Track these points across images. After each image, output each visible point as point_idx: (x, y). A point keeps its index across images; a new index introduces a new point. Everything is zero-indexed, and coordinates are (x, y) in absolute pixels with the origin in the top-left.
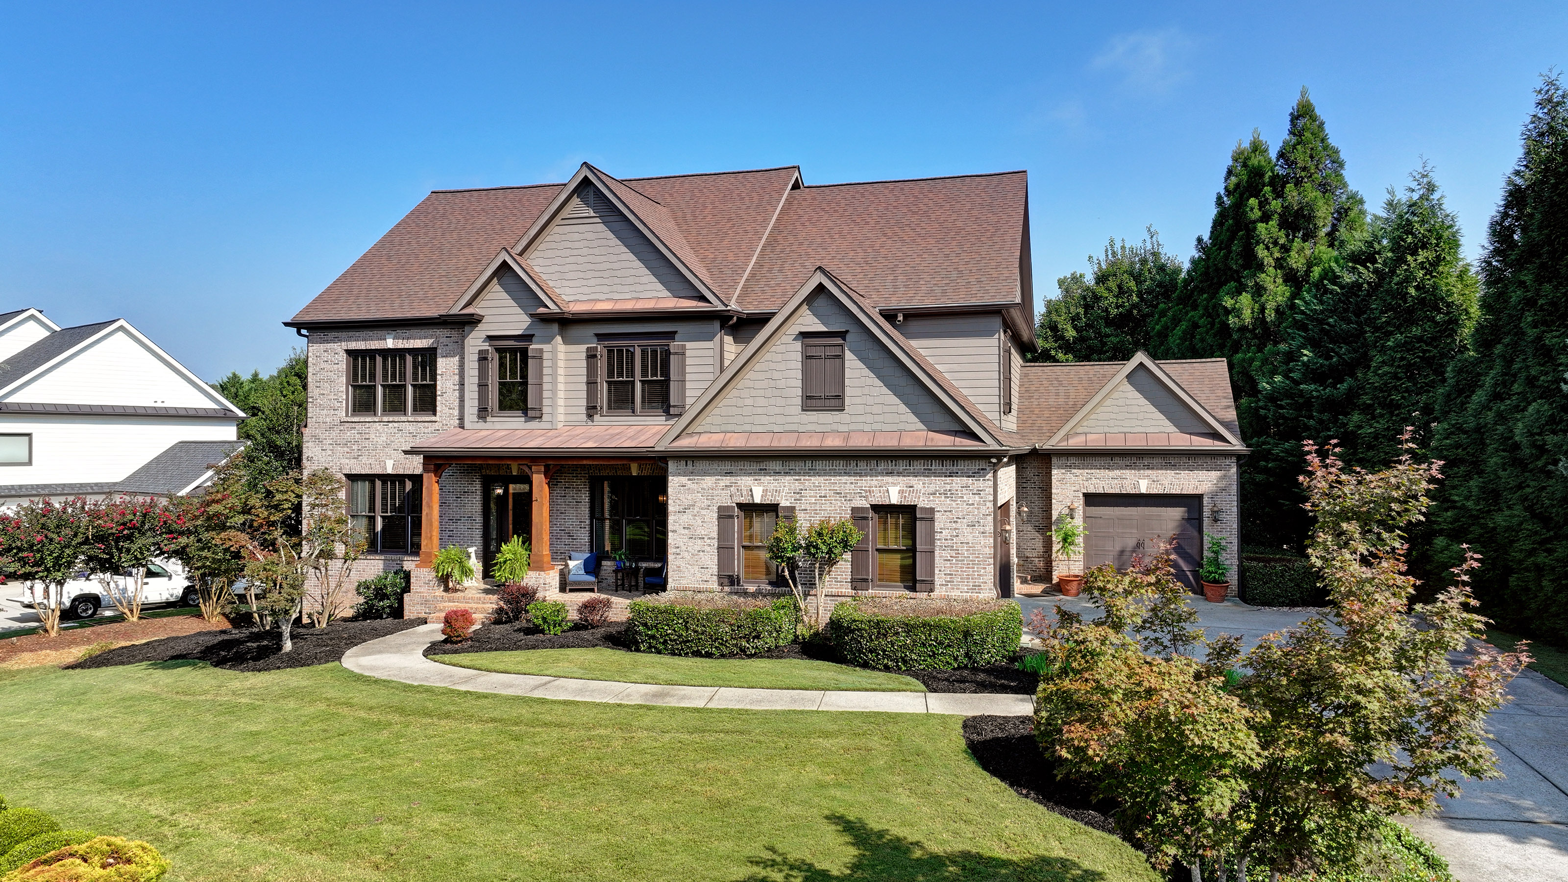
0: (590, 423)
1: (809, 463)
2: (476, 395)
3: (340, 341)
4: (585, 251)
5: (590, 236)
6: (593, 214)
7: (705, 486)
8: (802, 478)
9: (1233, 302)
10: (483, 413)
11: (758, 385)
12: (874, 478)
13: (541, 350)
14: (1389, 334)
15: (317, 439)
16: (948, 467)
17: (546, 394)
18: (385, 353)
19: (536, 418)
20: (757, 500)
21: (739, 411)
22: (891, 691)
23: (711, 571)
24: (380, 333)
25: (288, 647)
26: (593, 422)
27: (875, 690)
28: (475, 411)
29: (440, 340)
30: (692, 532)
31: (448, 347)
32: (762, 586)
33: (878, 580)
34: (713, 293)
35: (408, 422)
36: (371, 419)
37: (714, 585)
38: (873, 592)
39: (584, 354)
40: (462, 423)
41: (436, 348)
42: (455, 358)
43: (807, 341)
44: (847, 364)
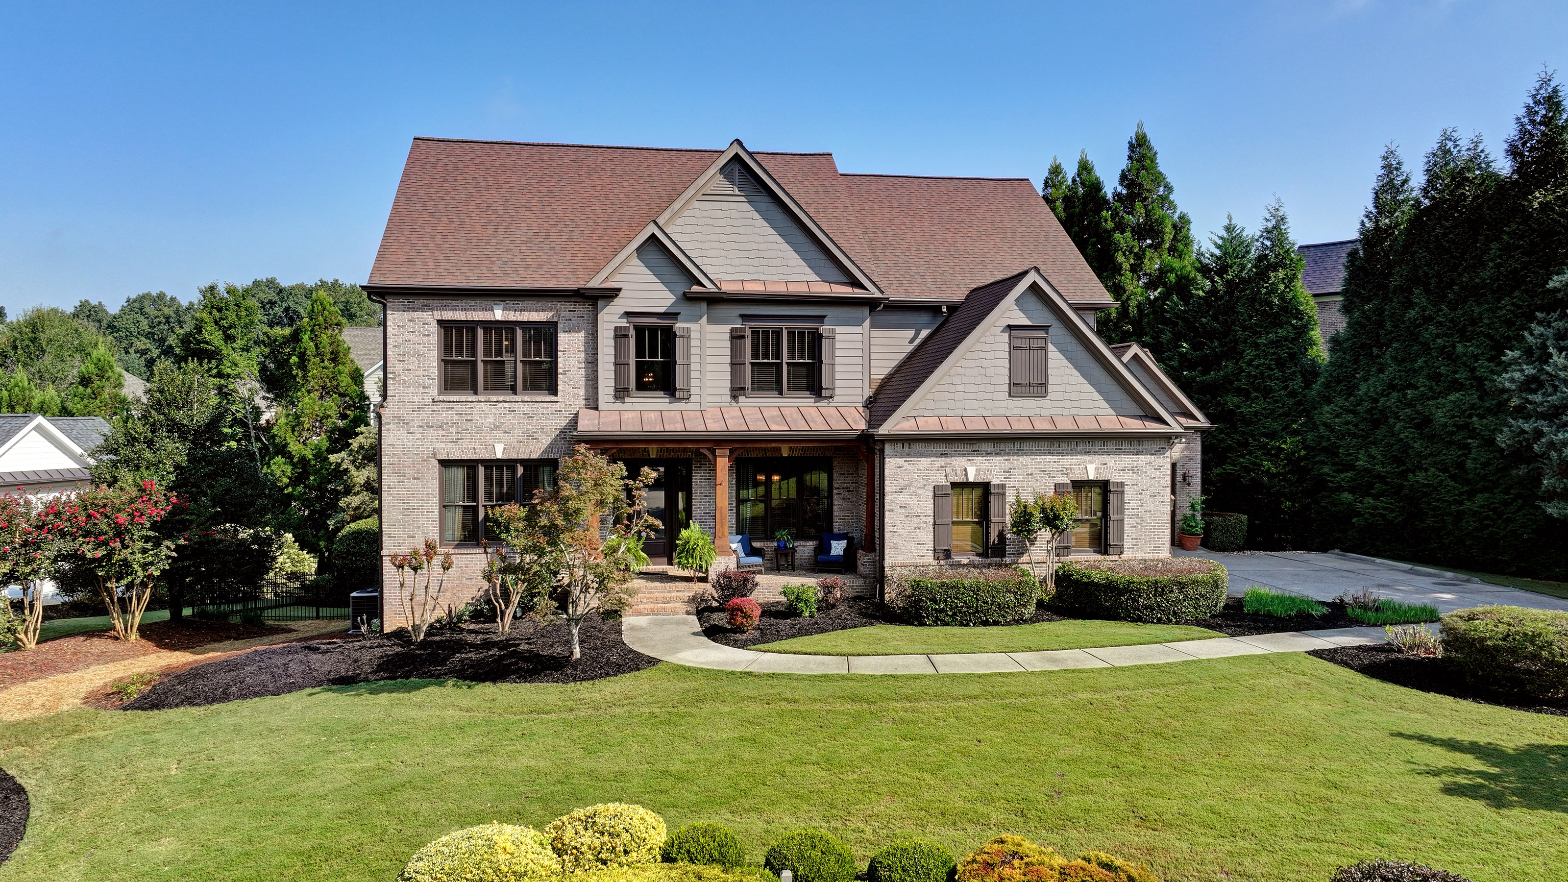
0: (735, 405)
1: (1017, 445)
2: (612, 374)
3: (432, 310)
4: (728, 229)
5: (735, 214)
6: (738, 193)
7: (921, 467)
8: (1011, 458)
10: (621, 393)
11: (968, 372)
12: (1074, 457)
13: (689, 330)
14: (1258, 334)
15: (400, 420)
16: (1136, 447)
17: (693, 375)
18: (489, 326)
19: (683, 399)
20: (971, 479)
21: (951, 396)
22: (1205, 638)
23: (926, 546)
24: (484, 303)
25: (577, 653)
26: (737, 403)
27: (1193, 639)
28: (611, 391)
29: (563, 314)
30: (909, 510)
31: (574, 321)
32: (972, 558)
33: (1073, 547)
34: (871, 280)
35: (523, 402)
36: (474, 398)
37: (929, 559)
38: (1072, 557)
39: (728, 335)
40: (593, 404)
41: (557, 323)
42: (582, 334)
43: (1014, 333)
44: (1050, 355)
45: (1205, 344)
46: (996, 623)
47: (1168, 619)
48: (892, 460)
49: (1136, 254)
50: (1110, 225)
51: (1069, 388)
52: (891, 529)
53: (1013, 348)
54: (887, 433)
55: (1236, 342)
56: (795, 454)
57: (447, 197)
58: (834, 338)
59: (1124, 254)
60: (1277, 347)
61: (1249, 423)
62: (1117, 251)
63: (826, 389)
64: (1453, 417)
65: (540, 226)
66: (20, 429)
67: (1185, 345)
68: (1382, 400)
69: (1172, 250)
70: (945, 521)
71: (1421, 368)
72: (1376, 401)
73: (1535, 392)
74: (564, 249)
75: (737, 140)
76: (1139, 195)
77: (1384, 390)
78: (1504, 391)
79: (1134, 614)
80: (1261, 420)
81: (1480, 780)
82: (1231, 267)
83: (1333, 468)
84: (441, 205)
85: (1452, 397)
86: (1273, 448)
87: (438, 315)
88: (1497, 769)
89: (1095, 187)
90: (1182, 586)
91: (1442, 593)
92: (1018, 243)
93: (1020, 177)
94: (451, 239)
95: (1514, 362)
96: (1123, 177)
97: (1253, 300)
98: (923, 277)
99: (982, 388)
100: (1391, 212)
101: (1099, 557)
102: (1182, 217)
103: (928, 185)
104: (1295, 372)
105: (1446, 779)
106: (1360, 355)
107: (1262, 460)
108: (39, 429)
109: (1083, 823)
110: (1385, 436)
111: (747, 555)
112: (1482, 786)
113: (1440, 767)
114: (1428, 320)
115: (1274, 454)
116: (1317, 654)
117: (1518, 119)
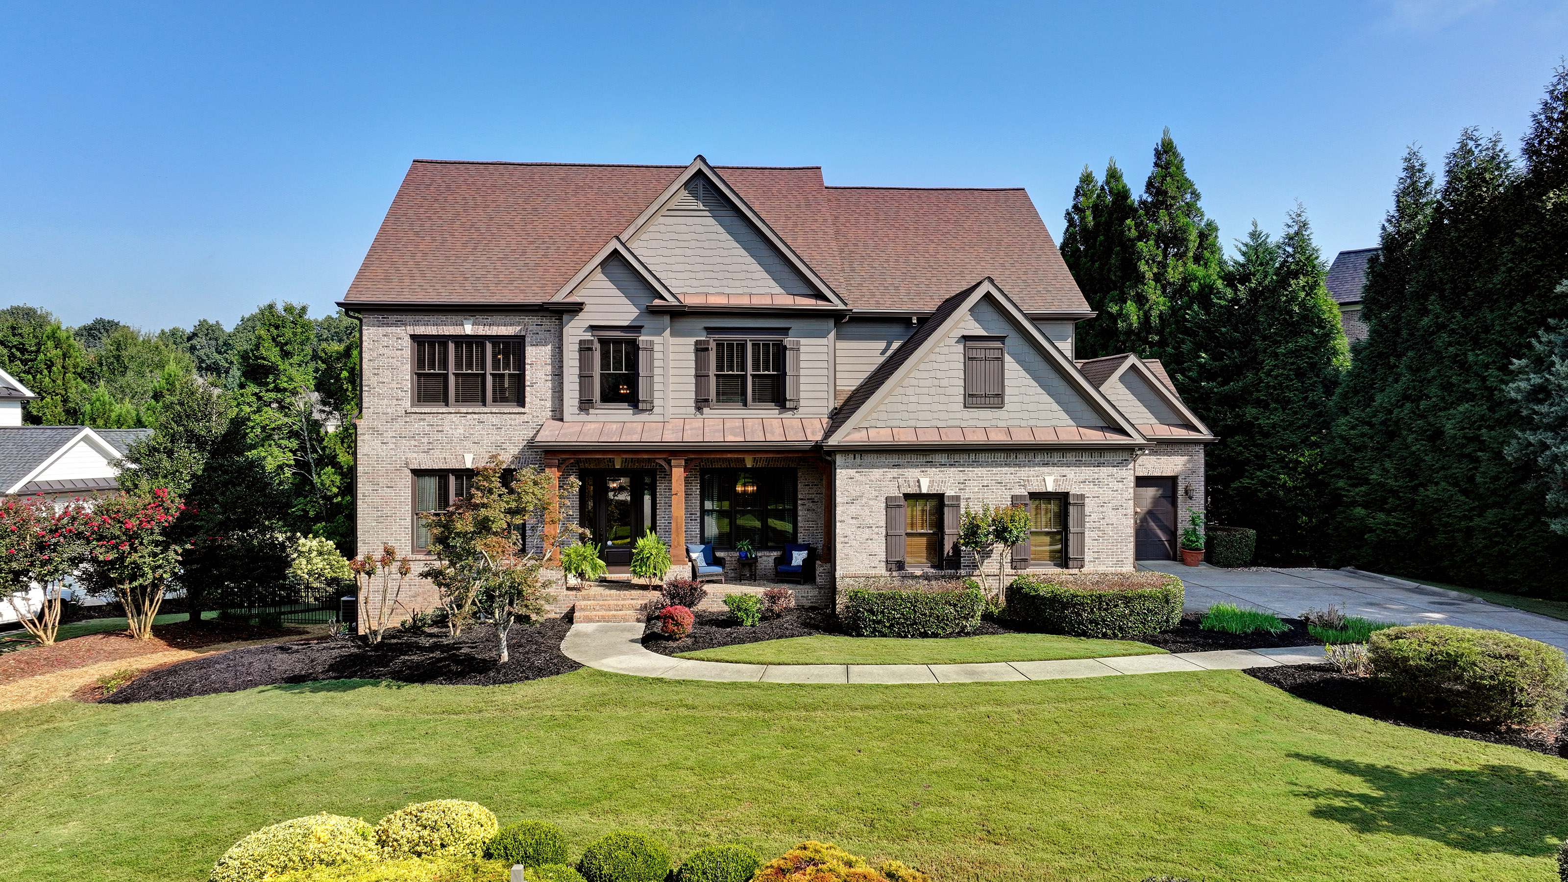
0: (699, 416)
1: (972, 456)
2: (577, 387)
3: (405, 325)
4: (693, 244)
5: (700, 229)
6: (702, 208)
7: (873, 478)
8: (966, 469)
9: (1117, 308)
10: (585, 404)
11: (922, 383)
12: (1032, 469)
13: (652, 342)
14: (1277, 343)
15: (374, 430)
16: (1096, 458)
17: (656, 387)
18: (459, 340)
19: (647, 410)
20: (924, 490)
21: (904, 407)
22: (1143, 654)
23: (879, 558)
24: (455, 318)
25: (505, 657)
26: (702, 414)
27: (1130, 655)
28: (576, 402)
29: (530, 328)
30: (860, 521)
31: (542, 335)
32: (926, 570)
33: (1032, 559)
34: (834, 292)
35: (491, 413)
36: (444, 410)
37: (882, 570)
38: (1029, 571)
39: (693, 347)
40: (558, 415)
41: (524, 336)
42: (549, 347)
43: (969, 344)
44: (1006, 366)
45: (1224, 354)
46: (935, 635)
47: (1114, 634)
48: (843, 471)
49: (1159, 262)
50: (1134, 233)
51: (1026, 399)
52: (843, 539)
53: (969, 359)
54: (836, 444)
55: (1256, 352)
56: (759, 465)
57: (435, 217)
58: (798, 350)
59: (1147, 262)
60: (1297, 357)
61: (1267, 435)
62: (1139, 259)
63: (790, 400)
64: (1463, 429)
65: (519, 243)
66: (68, 439)
67: (1203, 355)
68: (1396, 411)
69: (1197, 259)
70: (898, 532)
71: (1434, 377)
72: (1390, 412)
73: (1541, 402)
74: (537, 265)
75: (700, 156)
76: (1163, 202)
77: (1399, 401)
78: (1513, 401)
79: (1079, 628)
80: (1278, 432)
81: (1357, 803)
82: (1254, 275)
83: (1350, 482)
84: (428, 224)
85: (1461, 409)
86: (1291, 461)
87: (411, 330)
88: (1382, 793)
89: (1123, 195)
90: (1127, 600)
91: (1432, 612)
92: (1002, 253)
93: (1016, 187)
94: (430, 257)
95: (1521, 371)
96: (1150, 185)
97: (1273, 309)
98: (897, 288)
99: (936, 399)
100: (1413, 217)
101: (1058, 570)
102: (1209, 224)
103: (919, 197)
104: (1315, 382)
105: (1322, 801)
106: (1378, 364)
107: (1279, 474)
108: (86, 439)
109: (928, 835)
110: (1399, 448)
111: (708, 564)
112: (1357, 809)
113: (1322, 789)
114: (1441, 327)
115: (1291, 468)
116: (1253, 672)
117: (1534, 116)
